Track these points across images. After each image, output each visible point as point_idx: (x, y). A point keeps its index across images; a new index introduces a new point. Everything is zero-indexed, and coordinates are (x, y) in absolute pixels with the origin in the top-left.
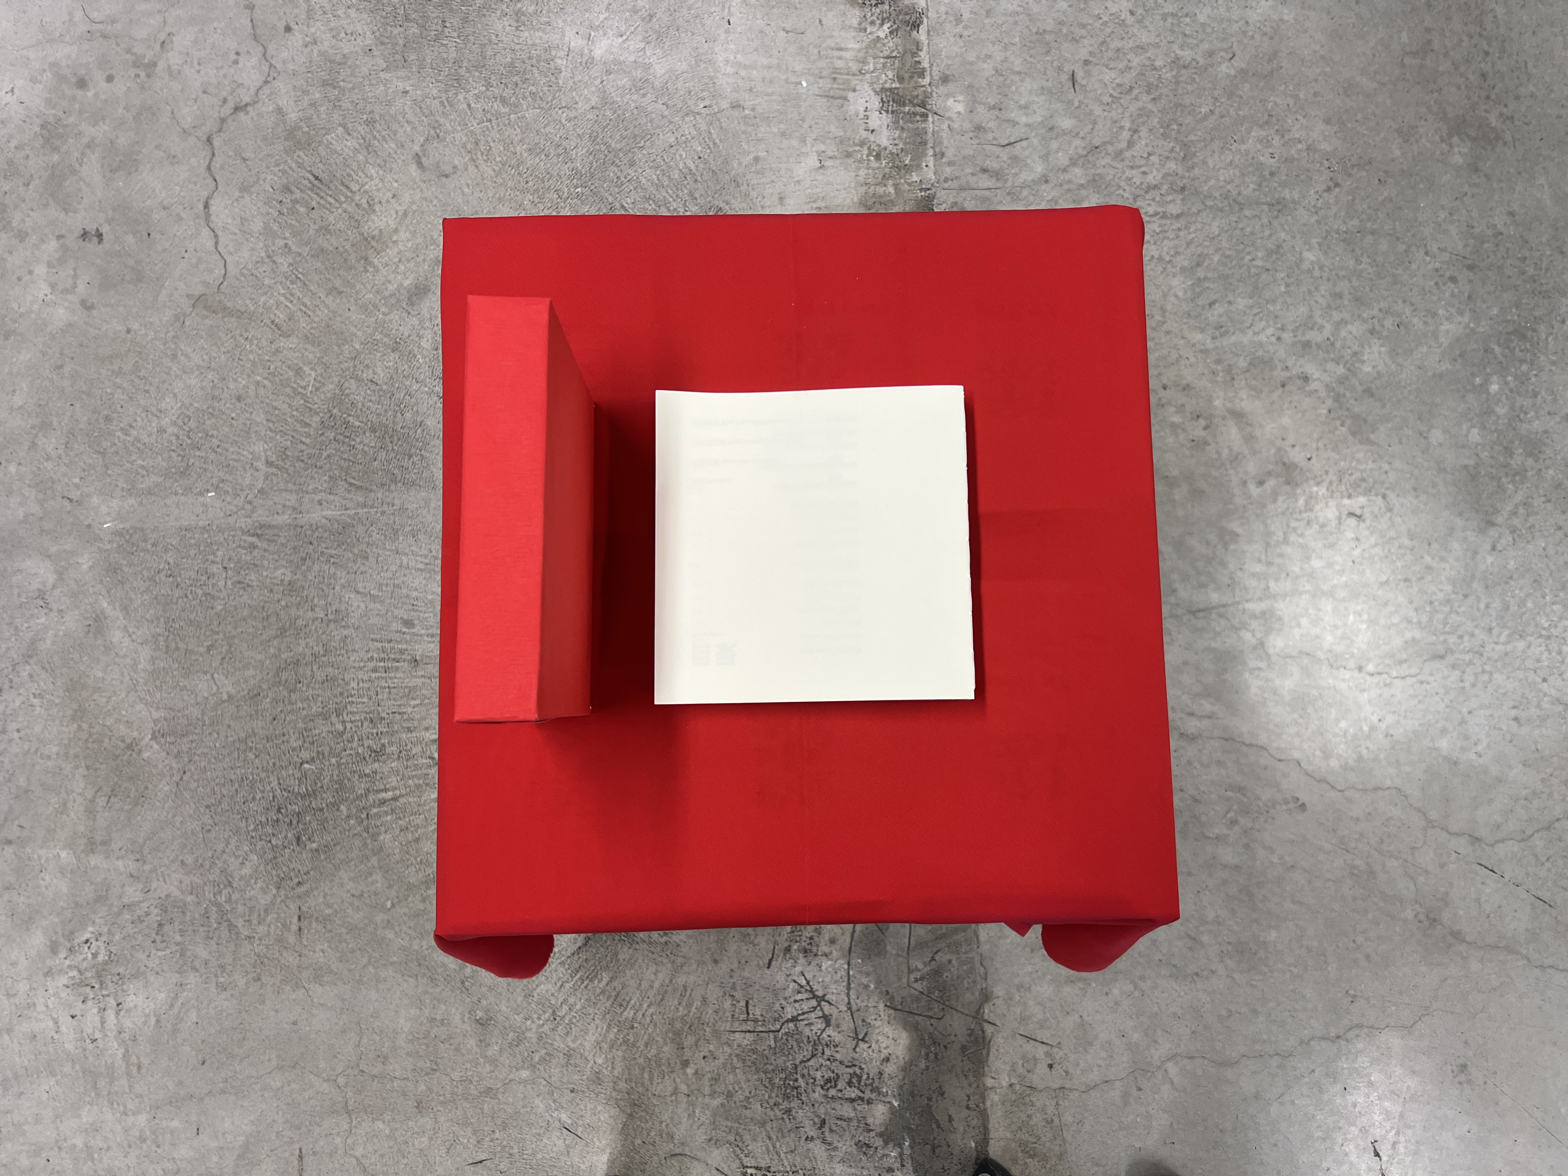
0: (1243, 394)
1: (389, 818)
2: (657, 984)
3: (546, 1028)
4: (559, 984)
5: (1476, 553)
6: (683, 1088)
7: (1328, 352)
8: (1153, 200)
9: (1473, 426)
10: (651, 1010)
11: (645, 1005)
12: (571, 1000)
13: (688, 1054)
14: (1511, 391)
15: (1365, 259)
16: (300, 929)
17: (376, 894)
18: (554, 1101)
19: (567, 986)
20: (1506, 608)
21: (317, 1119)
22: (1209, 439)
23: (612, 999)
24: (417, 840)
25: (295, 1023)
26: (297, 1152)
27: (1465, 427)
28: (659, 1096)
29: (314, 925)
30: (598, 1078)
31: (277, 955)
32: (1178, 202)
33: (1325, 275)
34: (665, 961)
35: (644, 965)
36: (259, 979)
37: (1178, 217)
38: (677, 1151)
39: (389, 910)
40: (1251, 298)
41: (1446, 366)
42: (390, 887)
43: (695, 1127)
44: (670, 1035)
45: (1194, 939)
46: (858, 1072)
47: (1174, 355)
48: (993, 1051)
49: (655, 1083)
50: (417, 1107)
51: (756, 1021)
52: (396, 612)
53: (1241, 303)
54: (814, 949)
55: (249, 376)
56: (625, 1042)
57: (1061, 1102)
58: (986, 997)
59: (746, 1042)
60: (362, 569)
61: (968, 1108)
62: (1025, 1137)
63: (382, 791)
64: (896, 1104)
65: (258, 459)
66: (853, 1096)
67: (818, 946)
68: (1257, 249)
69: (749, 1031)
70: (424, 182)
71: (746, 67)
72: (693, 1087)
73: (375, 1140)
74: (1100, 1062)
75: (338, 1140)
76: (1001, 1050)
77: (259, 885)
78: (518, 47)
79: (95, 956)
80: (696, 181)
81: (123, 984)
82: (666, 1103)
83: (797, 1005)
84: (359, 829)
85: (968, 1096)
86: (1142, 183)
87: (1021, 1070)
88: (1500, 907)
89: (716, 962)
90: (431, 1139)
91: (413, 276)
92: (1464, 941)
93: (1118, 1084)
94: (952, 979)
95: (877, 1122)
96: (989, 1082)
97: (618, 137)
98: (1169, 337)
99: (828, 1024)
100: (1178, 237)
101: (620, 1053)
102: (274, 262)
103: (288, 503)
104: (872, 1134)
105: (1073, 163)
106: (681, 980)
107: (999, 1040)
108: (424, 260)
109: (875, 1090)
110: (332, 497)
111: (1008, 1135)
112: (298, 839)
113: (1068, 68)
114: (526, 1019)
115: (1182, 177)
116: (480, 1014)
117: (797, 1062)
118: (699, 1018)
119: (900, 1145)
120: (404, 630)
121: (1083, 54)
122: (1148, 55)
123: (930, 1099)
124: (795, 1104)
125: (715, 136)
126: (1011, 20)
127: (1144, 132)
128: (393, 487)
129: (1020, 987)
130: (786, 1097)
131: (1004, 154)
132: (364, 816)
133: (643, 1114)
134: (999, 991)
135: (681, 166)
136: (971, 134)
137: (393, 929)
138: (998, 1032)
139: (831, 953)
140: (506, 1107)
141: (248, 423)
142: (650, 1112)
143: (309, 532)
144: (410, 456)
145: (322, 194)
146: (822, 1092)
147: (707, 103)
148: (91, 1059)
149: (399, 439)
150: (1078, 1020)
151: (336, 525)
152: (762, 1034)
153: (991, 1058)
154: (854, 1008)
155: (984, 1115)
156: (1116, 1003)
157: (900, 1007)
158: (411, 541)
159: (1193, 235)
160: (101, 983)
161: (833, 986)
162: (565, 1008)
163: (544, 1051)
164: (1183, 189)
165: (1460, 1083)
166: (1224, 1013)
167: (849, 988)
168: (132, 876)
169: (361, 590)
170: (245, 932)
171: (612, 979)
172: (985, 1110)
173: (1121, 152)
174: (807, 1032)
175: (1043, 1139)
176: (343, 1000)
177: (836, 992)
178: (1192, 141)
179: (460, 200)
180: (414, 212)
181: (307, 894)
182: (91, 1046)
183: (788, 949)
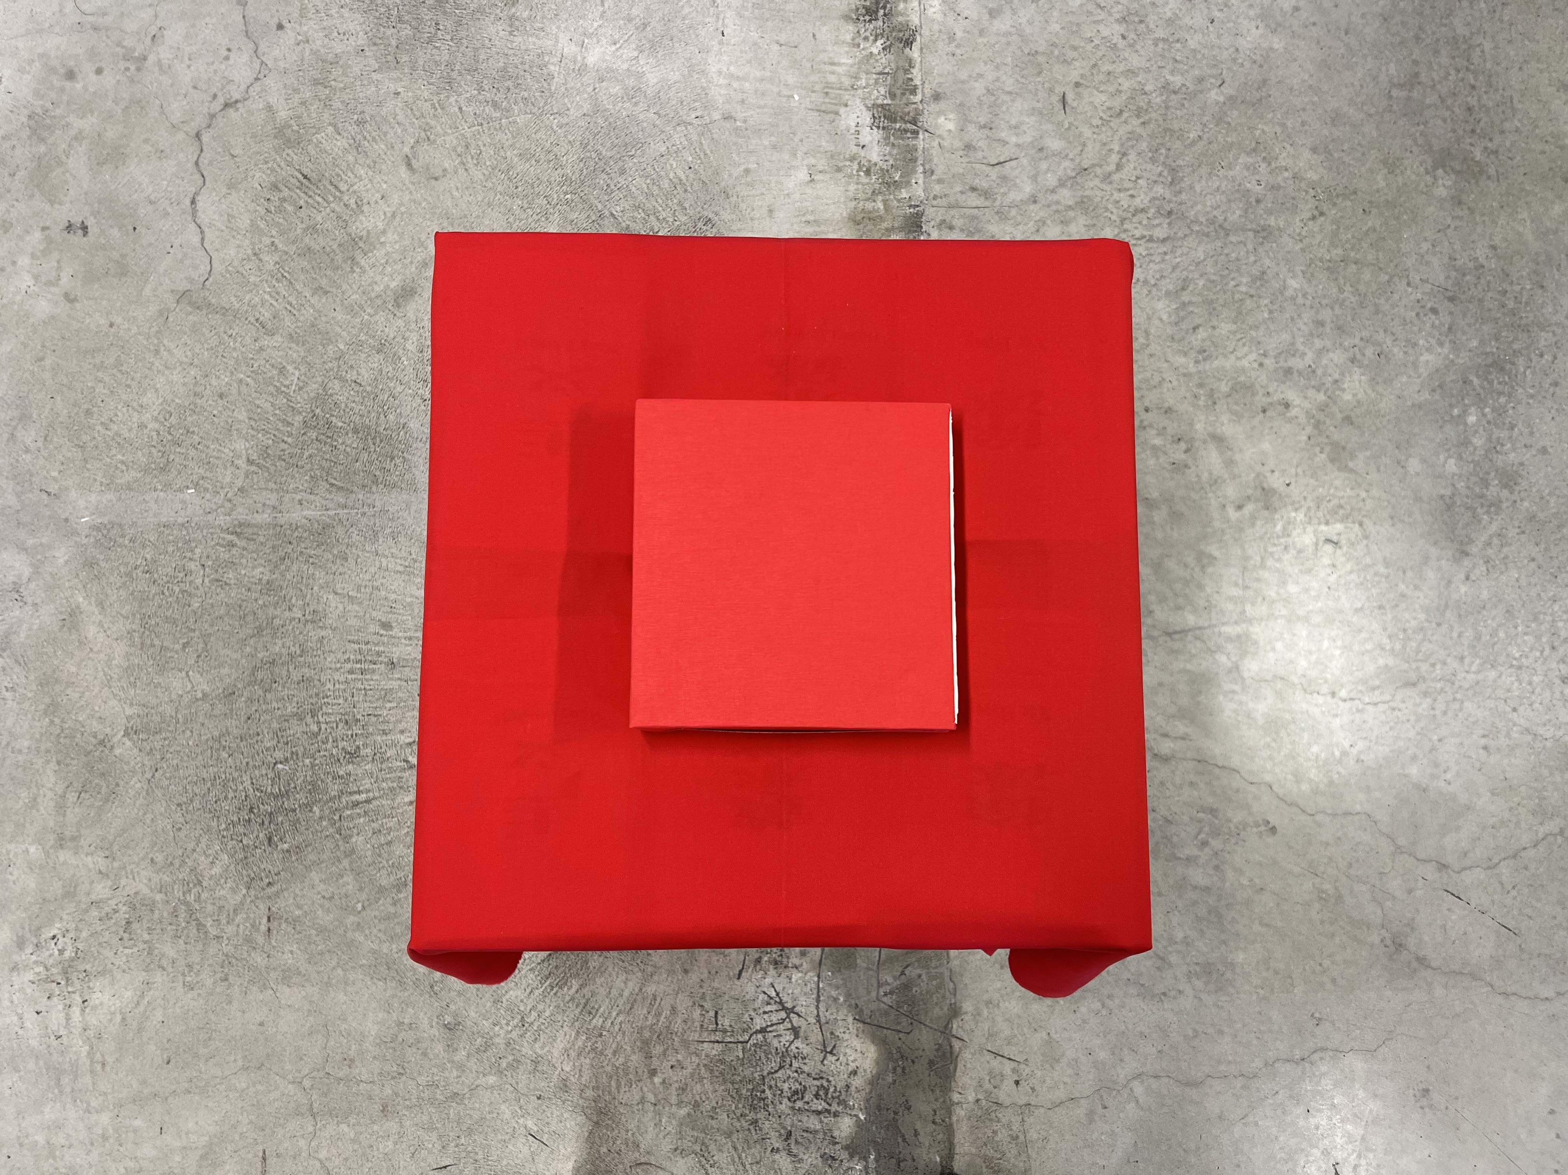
0: (1225, 418)
1: (362, 820)
2: (626, 993)
3: (514, 1035)
4: (528, 991)
5: (1449, 582)
6: (651, 1097)
7: (1309, 379)
8: (1140, 223)
9: (1449, 457)
10: (620, 1019)
11: (614, 1014)
12: (540, 1007)
13: (655, 1063)
14: (1489, 422)
15: (1348, 288)
16: (269, 930)
17: (347, 896)
18: (520, 1108)
19: (537, 992)
20: (1478, 637)
21: (282, 1121)
22: (1190, 462)
23: (581, 1007)
24: (389, 843)
25: (261, 1024)
26: (261, 1154)
27: (1442, 457)
28: (626, 1105)
29: (284, 925)
30: (566, 1086)
31: (245, 955)
32: (1166, 226)
33: (1308, 303)
34: (636, 970)
35: (614, 974)
36: (226, 980)
37: (1164, 240)
38: (643, 1160)
39: (359, 912)
40: (1236, 323)
41: (1426, 396)
42: (361, 889)
43: (661, 1136)
44: (638, 1044)
45: (1162, 959)
46: (825, 1084)
47: (1157, 378)
48: (960, 1066)
49: (622, 1091)
50: (383, 1111)
51: (725, 1031)
52: (374, 614)
53: (1225, 328)
54: (785, 960)
55: (232, 373)
56: (594, 1050)
57: (1026, 1119)
58: (955, 1012)
59: (714, 1052)
60: (341, 570)
61: (934, 1122)
62: (991, 1153)
63: (355, 792)
64: (862, 1117)
65: (239, 457)
66: (820, 1108)
67: (788, 958)
68: (1241, 275)
69: (718, 1042)
70: (413, 184)
71: (738, 78)
72: (660, 1097)
73: (340, 1143)
74: (1066, 1079)
75: (302, 1143)
76: (968, 1065)
77: (229, 885)
78: (512, 52)
79: (61, 952)
80: (686, 191)
81: (90, 981)
82: (633, 1112)
83: (766, 1016)
84: (331, 830)
85: (935, 1111)
86: (1129, 206)
87: (987, 1086)
88: (1465, 934)
89: (686, 971)
90: (395, 1143)
91: (399, 278)
92: (1429, 966)
93: (1082, 1101)
94: (921, 994)
95: (843, 1135)
96: (956, 1097)
97: (608, 145)
98: (1152, 360)
99: (797, 1036)
100: (1163, 260)
101: (588, 1061)
102: (260, 260)
103: (268, 502)
104: (838, 1147)
105: (1062, 184)
106: (651, 989)
107: (966, 1055)
108: (411, 263)
109: (843, 1103)
110: (312, 497)
111: (973, 1150)
112: (270, 840)
113: (1059, 90)
114: (495, 1025)
115: (1169, 202)
116: (448, 1019)
117: (765, 1073)
118: (668, 1027)
119: (865, 1159)
120: (382, 632)
121: (1075, 76)
122: (1139, 79)
123: (896, 1113)
124: (761, 1115)
125: (705, 147)
126: (1003, 40)
127: (1132, 156)
128: (374, 489)
129: (988, 1003)
130: (753, 1108)
131: (994, 173)
132: (337, 818)
133: (610, 1122)
134: (967, 1006)
135: (671, 175)
136: (961, 153)
137: (363, 931)
138: (966, 1047)
139: (802, 965)
140: (472, 1112)
141: (230, 421)
142: (617, 1120)
143: (289, 532)
144: (392, 459)
145: (311, 193)
146: (791, 1104)
147: (698, 114)
148: (55, 1055)
149: (381, 441)
150: (1047, 1037)
151: (316, 525)
152: (730, 1045)
153: (958, 1073)
154: (823, 1020)
155: (950, 1131)
156: (1084, 1021)
157: (868, 1020)
158: (391, 542)
159: (1178, 260)
160: (68, 979)
161: (803, 998)
162: (534, 1014)
163: (511, 1058)
164: (1170, 213)
165: (1422, 1108)
166: (1190, 1032)
167: (818, 1000)
168: (100, 872)
169: (340, 591)
170: (213, 932)
171: (582, 987)
172: (951, 1125)
173: (1110, 174)
174: (775, 1043)
175: (1008, 1155)
176: (311, 1002)
177: (805, 1004)
178: (1180, 166)
179: (449, 204)
180: (402, 214)
181: (277, 894)
182: (55, 1043)
183: (758, 961)
